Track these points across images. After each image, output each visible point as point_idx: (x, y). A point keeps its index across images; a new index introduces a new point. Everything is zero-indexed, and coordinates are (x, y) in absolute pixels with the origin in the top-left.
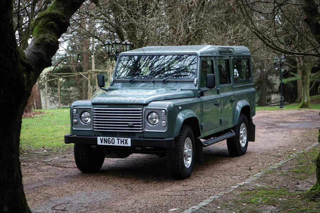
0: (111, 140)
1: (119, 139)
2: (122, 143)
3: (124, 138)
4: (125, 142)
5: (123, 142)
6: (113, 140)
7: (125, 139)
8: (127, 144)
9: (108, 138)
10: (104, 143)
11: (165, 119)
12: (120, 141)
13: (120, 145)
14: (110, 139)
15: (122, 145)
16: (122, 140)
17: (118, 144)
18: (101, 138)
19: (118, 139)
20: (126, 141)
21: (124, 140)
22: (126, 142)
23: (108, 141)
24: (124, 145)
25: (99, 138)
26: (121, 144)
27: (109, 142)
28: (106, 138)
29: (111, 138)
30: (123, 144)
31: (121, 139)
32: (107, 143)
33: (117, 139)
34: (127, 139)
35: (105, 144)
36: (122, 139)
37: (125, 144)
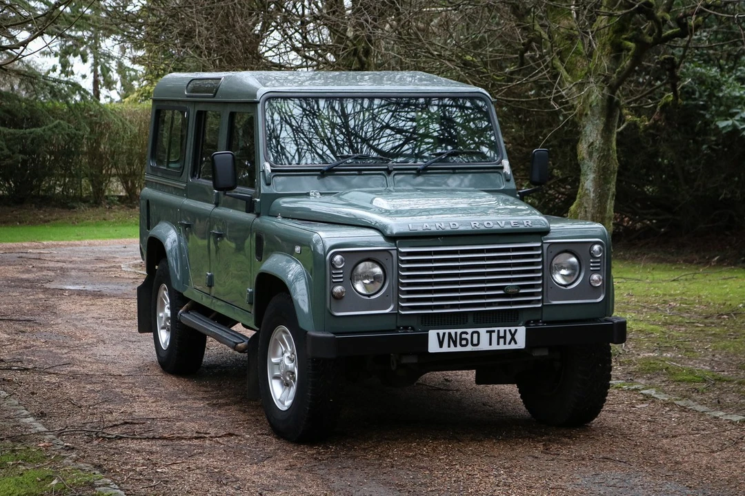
0: (468, 337)
1: (494, 331)
2: (502, 341)
3: (507, 329)
4: (509, 337)
5: (504, 337)
6: (475, 336)
7: (510, 330)
8: (516, 343)
9: (459, 331)
10: (449, 346)
11: (599, 268)
12: (495, 336)
13: (495, 347)
14: (467, 333)
15: (502, 347)
16: (502, 334)
17: (490, 344)
18: (438, 334)
19: (490, 332)
20: (513, 335)
21: (508, 333)
22: (513, 339)
23: (461, 339)
24: (507, 347)
25: (432, 334)
26: (498, 344)
27: (464, 342)
28: (456, 333)
29: (470, 331)
30: (505, 344)
31: (499, 331)
32: (455, 346)
33: (487, 332)
34: (516, 330)
35: (453, 349)
36: (502, 329)
37: (510, 343)
